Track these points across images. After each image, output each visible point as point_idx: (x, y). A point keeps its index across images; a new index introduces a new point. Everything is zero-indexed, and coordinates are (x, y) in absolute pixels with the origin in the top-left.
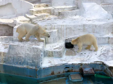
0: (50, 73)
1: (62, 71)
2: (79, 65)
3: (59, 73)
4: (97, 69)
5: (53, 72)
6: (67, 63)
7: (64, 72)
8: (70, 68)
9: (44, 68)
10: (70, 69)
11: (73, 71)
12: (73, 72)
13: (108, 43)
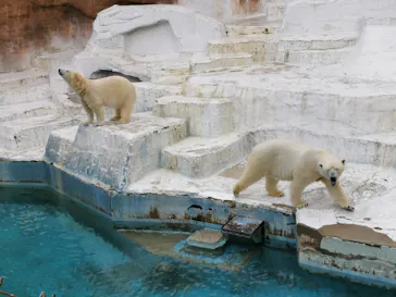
0: (147, 210)
1: (181, 212)
2: (227, 204)
3: (174, 217)
4: (279, 228)
5: (156, 211)
6: (196, 194)
7: (189, 219)
8: (203, 210)
9: (129, 194)
10: (204, 212)
11: (213, 220)
12: (210, 222)
13: (376, 161)
